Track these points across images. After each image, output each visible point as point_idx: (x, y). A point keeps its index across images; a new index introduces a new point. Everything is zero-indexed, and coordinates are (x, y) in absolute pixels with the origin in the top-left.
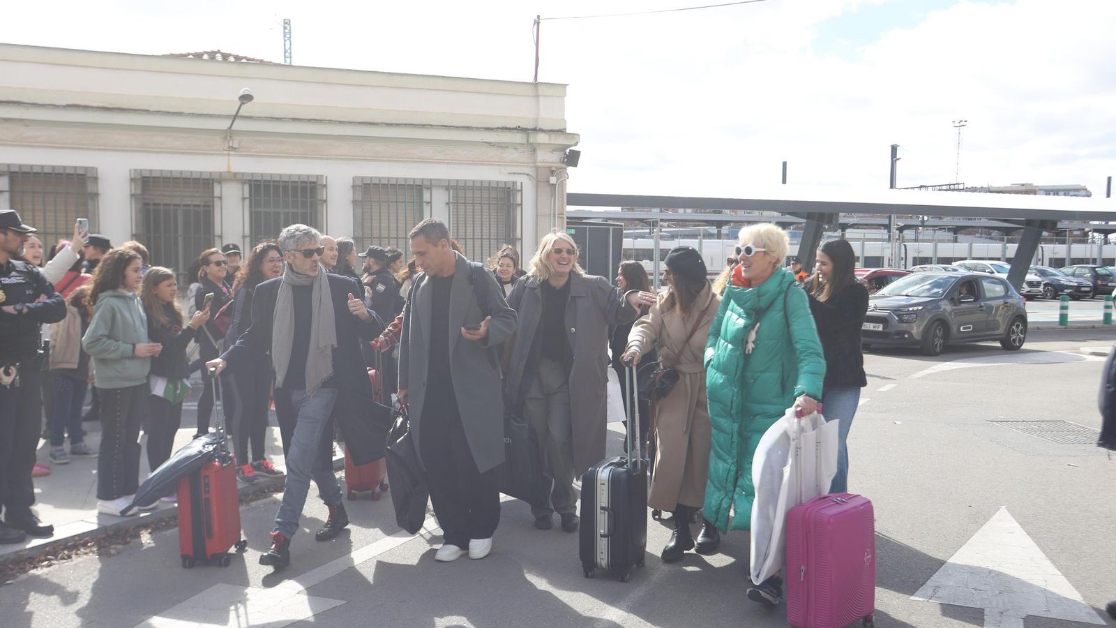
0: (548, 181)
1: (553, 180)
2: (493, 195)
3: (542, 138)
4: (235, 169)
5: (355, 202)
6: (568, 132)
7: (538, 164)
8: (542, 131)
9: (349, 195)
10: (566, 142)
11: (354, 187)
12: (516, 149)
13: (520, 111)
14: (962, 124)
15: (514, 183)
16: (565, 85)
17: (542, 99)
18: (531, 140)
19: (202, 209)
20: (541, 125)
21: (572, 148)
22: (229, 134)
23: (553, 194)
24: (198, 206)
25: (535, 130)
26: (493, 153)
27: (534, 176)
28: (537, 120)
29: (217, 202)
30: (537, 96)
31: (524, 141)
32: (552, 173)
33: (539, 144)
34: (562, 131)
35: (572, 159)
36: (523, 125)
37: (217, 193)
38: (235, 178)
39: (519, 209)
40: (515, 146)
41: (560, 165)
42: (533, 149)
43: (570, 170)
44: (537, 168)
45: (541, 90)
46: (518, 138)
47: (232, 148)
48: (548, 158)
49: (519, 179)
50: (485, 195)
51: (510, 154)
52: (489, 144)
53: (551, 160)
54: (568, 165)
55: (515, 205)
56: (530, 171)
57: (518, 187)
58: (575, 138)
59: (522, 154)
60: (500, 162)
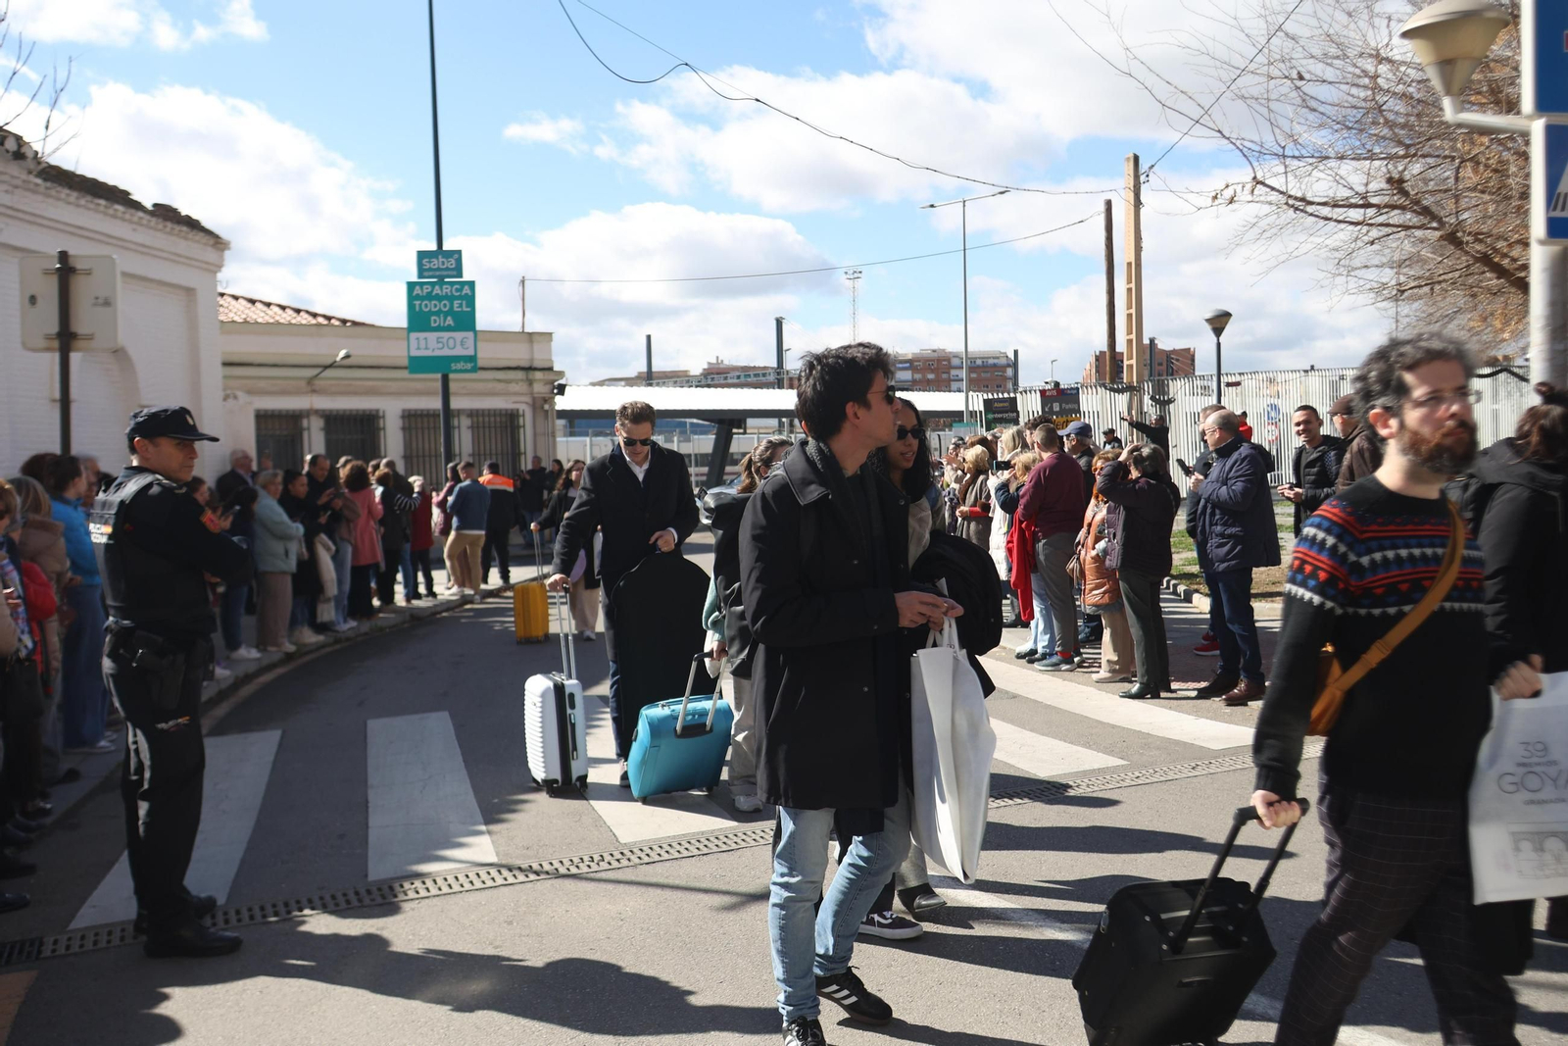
0: (543, 408)
1: (546, 407)
2: (504, 419)
3: (538, 375)
4: (316, 406)
5: (404, 429)
6: (555, 369)
7: (535, 395)
8: (536, 369)
9: (399, 423)
10: (556, 378)
11: (403, 417)
12: (517, 383)
13: (518, 354)
15: (518, 410)
16: (551, 334)
17: (535, 345)
18: (531, 377)
20: (537, 364)
21: (559, 382)
22: (310, 381)
23: (546, 417)
24: (291, 435)
25: (531, 369)
26: (500, 386)
27: (531, 403)
28: (532, 360)
29: (305, 435)
30: (531, 343)
31: (524, 377)
32: (545, 401)
33: (535, 380)
34: (550, 369)
35: (561, 389)
36: (523, 364)
37: (305, 423)
38: (317, 412)
39: (522, 430)
40: (516, 381)
41: (551, 395)
42: (530, 382)
43: (558, 399)
44: (534, 399)
45: (535, 338)
46: (520, 375)
47: (314, 391)
48: (540, 389)
49: (522, 407)
50: (498, 419)
51: (514, 387)
52: (499, 381)
53: (543, 391)
54: (557, 394)
55: (519, 427)
56: (528, 399)
57: (521, 412)
58: (561, 374)
59: (522, 387)
60: (507, 394)
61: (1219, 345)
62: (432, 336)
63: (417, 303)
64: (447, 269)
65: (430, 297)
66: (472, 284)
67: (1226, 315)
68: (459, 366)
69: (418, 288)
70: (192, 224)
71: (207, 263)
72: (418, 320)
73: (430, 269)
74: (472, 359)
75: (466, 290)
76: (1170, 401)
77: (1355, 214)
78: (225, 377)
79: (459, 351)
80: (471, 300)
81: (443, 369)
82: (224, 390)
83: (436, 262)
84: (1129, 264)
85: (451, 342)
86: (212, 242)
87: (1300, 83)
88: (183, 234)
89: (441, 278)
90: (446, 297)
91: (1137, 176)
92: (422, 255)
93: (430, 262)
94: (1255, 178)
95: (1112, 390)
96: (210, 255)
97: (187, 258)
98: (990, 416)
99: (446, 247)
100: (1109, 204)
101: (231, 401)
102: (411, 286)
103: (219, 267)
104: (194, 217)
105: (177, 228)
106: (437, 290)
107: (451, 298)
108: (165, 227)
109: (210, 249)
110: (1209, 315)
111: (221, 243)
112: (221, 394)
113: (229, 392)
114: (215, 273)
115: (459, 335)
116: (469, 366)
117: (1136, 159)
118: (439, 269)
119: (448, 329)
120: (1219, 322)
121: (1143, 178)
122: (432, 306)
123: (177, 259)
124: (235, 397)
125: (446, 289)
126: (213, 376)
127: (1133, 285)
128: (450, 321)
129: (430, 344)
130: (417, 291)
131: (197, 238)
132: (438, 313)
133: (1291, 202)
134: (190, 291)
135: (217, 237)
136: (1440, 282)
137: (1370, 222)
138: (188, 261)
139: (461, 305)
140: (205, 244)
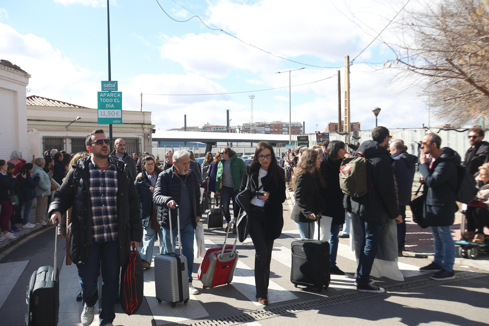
0: (147, 137)
1: (149, 137)
2: (134, 141)
3: (146, 126)
4: (69, 135)
6: (152, 124)
7: (145, 133)
8: (145, 124)
10: (152, 127)
13: (140, 119)
14: (253, 97)
16: (151, 112)
17: (145, 116)
18: (143, 127)
19: (59, 146)
20: (145, 123)
21: (154, 129)
22: (67, 127)
23: (149, 141)
24: (58, 145)
25: (144, 124)
26: (133, 130)
27: (143, 136)
28: (144, 121)
29: (65, 145)
30: (144, 115)
31: (141, 127)
32: (148, 135)
33: (145, 128)
34: (150, 124)
35: (154, 131)
36: (141, 122)
37: (64, 141)
38: (69, 137)
39: (140, 145)
40: (139, 128)
41: (150, 133)
42: (143, 129)
43: (153, 134)
44: (144, 134)
45: (145, 113)
46: (140, 126)
47: (68, 130)
48: (147, 131)
49: (140, 137)
50: (132, 141)
51: (138, 130)
52: (132, 128)
53: (148, 132)
54: (152, 133)
55: (139, 144)
56: (143, 135)
57: (140, 139)
58: (154, 126)
59: (141, 130)
60: (135, 132)
61: (377, 119)
62: (106, 111)
63: (101, 99)
64: (112, 88)
65: (106, 97)
66: (121, 93)
67: (379, 109)
68: (116, 122)
69: (102, 94)
70: (16, 68)
71: (22, 82)
72: (102, 105)
73: (106, 88)
74: (120, 119)
75: (119, 95)
76: (359, 138)
77: (432, 72)
78: (28, 125)
79: (116, 116)
80: (120, 99)
81: (110, 122)
82: (28, 128)
83: (108, 85)
84: (346, 92)
85: (113, 113)
86: (24, 75)
87: (413, 26)
88: (12, 71)
89: (110, 91)
90: (112, 97)
91: (348, 63)
92: (103, 83)
93: (106, 85)
94: (397, 59)
95: (340, 134)
96: (23, 79)
97: (13, 80)
98: (299, 142)
99: (112, 80)
100: (339, 72)
101: (30, 132)
102: (99, 93)
103: (27, 84)
104: (18, 66)
105: (10, 69)
106: (108, 95)
107: (113, 98)
108: (4, 68)
109: (23, 77)
110: (373, 109)
111: (28, 75)
112: (27, 130)
113: (30, 129)
114: (26, 86)
115: (116, 111)
116: (119, 122)
117: (348, 57)
118: (109, 88)
119: (112, 109)
120: (377, 112)
121: (350, 64)
122: (107, 100)
123: (9, 80)
124: (32, 131)
125: (112, 95)
126: (23, 124)
127: (347, 99)
128: (113, 106)
129: (106, 114)
130: (101, 95)
131: (18, 73)
132: (108, 103)
133: (410, 68)
134: (15, 92)
135: (26, 73)
136: (459, 98)
137: (438, 75)
138: (15, 81)
139: (117, 100)
140: (21, 75)
